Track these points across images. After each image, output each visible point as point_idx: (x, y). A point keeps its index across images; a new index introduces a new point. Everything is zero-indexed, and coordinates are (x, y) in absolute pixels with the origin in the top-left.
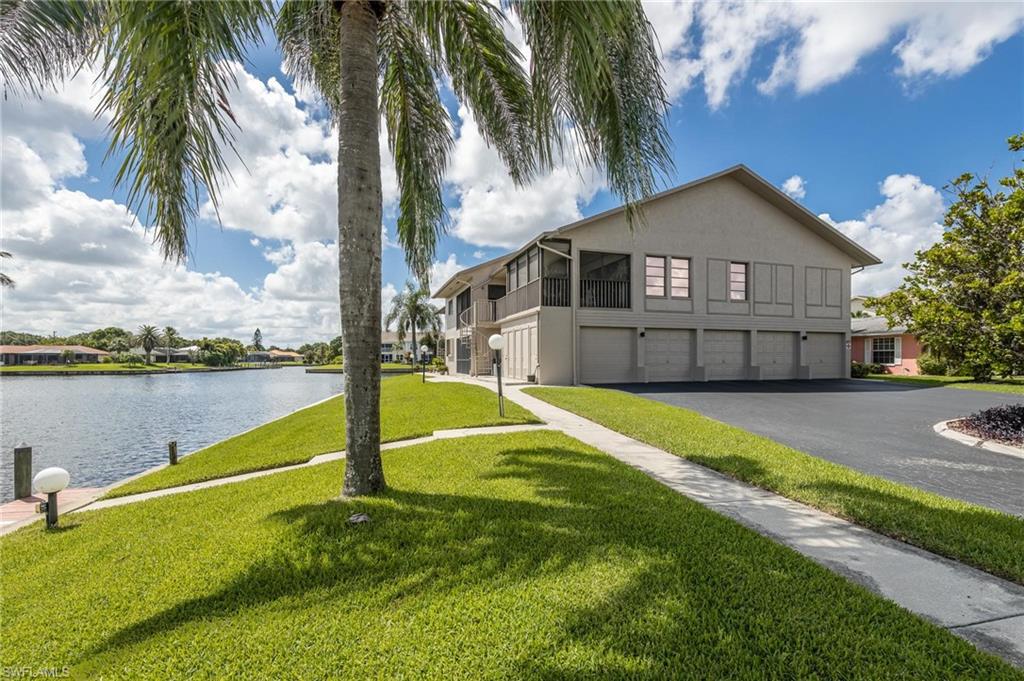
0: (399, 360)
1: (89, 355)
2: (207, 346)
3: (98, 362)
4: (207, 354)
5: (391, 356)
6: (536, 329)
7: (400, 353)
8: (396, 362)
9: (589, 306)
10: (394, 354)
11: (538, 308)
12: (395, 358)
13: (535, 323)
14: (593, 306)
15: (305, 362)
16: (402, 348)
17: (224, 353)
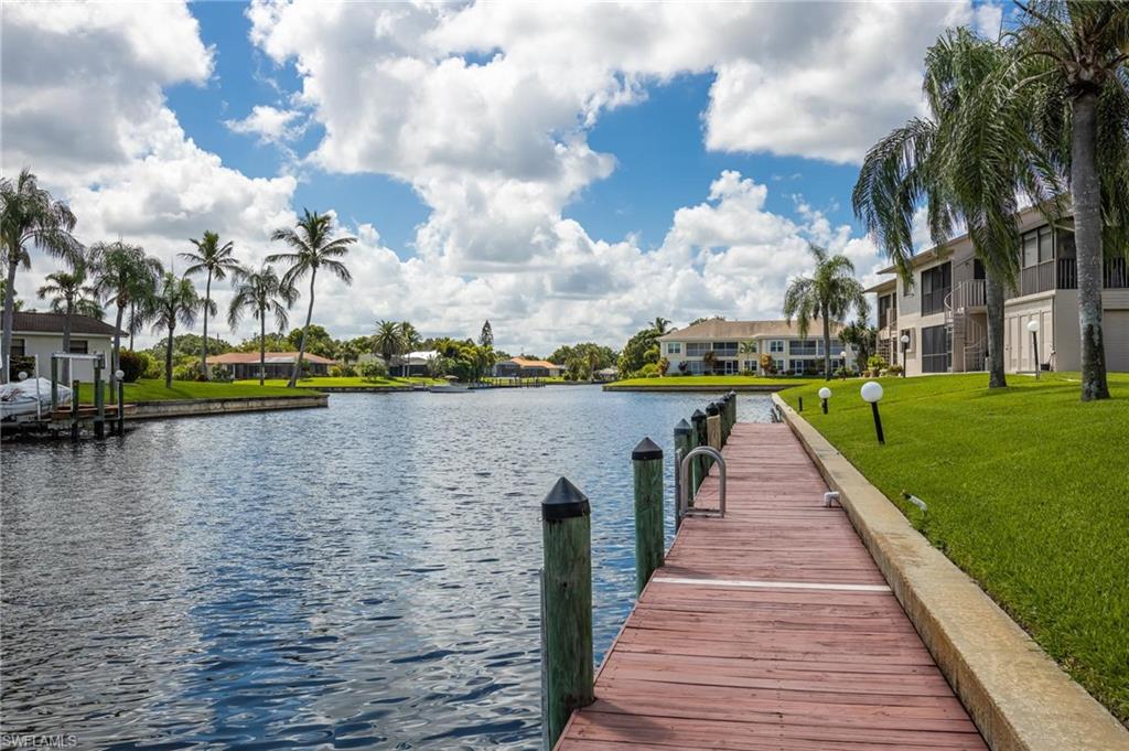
0: (751, 370)
1: (317, 365)
2: (450, 352)
3: (328, 376)
4: (451, 362)
5: (736, 363)
6: (1051, 314)
7: (752, 358)
8: (746, 374)
9: (1116, 287)
10: (742, 358)
11: (1053, 292)
12: (742, 368)
13: (1050, 308)
14: (1120, 286)
15: (567, 378)
16: (754, 350)
17: (471, 360)
